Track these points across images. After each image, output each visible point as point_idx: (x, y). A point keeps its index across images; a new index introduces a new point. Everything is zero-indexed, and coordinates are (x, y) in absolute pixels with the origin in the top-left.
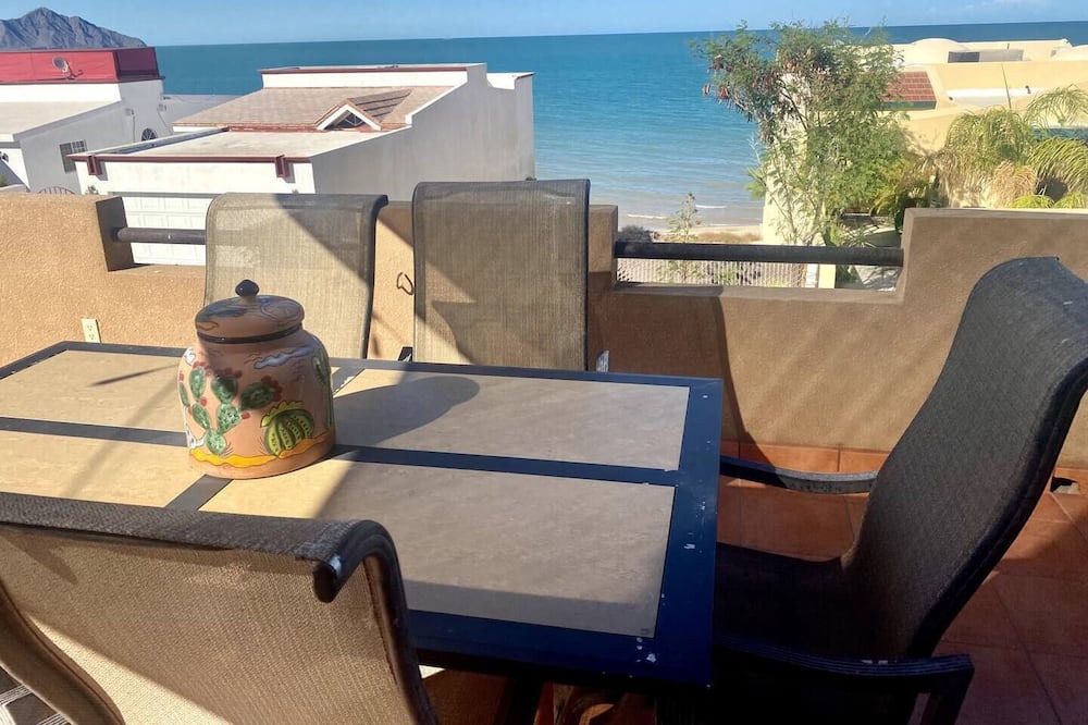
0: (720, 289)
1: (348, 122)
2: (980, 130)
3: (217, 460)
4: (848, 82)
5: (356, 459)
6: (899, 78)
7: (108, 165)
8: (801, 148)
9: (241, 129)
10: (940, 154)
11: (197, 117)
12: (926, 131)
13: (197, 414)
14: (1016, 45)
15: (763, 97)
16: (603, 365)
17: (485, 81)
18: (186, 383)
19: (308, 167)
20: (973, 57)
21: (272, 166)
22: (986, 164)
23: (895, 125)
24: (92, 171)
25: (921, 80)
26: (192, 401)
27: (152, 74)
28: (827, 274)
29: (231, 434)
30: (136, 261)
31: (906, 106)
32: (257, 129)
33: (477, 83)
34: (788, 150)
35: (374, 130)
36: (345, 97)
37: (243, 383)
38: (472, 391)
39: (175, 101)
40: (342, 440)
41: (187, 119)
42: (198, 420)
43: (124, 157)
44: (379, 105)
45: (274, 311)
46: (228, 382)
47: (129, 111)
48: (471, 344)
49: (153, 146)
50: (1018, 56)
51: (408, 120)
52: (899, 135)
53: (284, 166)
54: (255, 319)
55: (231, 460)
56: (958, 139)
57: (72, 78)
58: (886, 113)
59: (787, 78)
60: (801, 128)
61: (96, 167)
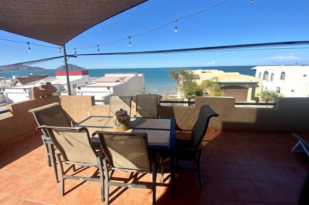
0: (173, 106)
1: (118, 81)
2: (205, 82)
3: (118, 130)
4: (188, 76)
5: (133, 129)
6: (194, 75)
7: (81, 88)
8: (182, 85)
9: (101, 82)
10: (201, 86)
11: (95, 80)
12: (199, 82)
13: (116, 124)
14: (211, 70)
15: (177, 78)
16: (160, 117)
17: (138, 75)
18: (115, 121)
19: (112, 88)
20: (205, 72)
21: (107, 88)
22: (207, 87)
23: (195, 82)
24: (78, 89)
25: (198, 75)
26: (115, 123)
27: (87, 74)
28: (187, 105)
29: (120, 127)
30: (96, 104)
31: (195, 79)
32: (104, 82)
33: (137, 76)
34: (180, 85)
35: (121, 83)
36: (117, 78)
37: (121, 120)
38: (145, 120)
39: (91, 78)
40: (131, 127)
41: (93, 81)
42: (116, 125)
43: (83, 87)
44: (123, 79)
45: (124, 112)
46: (120, 121)
47: (84, 79)
48: (143, 115)
49: (88, 85)
50: (211, 72)
51: (127, 81)
52: (195, 83)
53: (108, 88)
54: (123, 113)
55: (119, 130)
56: (203, 84)
57: (75, 75)
58: (193, 80)
59: (180, 75)
60: (182, 82)
61: (79, 88)
